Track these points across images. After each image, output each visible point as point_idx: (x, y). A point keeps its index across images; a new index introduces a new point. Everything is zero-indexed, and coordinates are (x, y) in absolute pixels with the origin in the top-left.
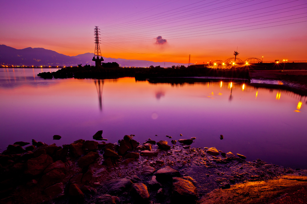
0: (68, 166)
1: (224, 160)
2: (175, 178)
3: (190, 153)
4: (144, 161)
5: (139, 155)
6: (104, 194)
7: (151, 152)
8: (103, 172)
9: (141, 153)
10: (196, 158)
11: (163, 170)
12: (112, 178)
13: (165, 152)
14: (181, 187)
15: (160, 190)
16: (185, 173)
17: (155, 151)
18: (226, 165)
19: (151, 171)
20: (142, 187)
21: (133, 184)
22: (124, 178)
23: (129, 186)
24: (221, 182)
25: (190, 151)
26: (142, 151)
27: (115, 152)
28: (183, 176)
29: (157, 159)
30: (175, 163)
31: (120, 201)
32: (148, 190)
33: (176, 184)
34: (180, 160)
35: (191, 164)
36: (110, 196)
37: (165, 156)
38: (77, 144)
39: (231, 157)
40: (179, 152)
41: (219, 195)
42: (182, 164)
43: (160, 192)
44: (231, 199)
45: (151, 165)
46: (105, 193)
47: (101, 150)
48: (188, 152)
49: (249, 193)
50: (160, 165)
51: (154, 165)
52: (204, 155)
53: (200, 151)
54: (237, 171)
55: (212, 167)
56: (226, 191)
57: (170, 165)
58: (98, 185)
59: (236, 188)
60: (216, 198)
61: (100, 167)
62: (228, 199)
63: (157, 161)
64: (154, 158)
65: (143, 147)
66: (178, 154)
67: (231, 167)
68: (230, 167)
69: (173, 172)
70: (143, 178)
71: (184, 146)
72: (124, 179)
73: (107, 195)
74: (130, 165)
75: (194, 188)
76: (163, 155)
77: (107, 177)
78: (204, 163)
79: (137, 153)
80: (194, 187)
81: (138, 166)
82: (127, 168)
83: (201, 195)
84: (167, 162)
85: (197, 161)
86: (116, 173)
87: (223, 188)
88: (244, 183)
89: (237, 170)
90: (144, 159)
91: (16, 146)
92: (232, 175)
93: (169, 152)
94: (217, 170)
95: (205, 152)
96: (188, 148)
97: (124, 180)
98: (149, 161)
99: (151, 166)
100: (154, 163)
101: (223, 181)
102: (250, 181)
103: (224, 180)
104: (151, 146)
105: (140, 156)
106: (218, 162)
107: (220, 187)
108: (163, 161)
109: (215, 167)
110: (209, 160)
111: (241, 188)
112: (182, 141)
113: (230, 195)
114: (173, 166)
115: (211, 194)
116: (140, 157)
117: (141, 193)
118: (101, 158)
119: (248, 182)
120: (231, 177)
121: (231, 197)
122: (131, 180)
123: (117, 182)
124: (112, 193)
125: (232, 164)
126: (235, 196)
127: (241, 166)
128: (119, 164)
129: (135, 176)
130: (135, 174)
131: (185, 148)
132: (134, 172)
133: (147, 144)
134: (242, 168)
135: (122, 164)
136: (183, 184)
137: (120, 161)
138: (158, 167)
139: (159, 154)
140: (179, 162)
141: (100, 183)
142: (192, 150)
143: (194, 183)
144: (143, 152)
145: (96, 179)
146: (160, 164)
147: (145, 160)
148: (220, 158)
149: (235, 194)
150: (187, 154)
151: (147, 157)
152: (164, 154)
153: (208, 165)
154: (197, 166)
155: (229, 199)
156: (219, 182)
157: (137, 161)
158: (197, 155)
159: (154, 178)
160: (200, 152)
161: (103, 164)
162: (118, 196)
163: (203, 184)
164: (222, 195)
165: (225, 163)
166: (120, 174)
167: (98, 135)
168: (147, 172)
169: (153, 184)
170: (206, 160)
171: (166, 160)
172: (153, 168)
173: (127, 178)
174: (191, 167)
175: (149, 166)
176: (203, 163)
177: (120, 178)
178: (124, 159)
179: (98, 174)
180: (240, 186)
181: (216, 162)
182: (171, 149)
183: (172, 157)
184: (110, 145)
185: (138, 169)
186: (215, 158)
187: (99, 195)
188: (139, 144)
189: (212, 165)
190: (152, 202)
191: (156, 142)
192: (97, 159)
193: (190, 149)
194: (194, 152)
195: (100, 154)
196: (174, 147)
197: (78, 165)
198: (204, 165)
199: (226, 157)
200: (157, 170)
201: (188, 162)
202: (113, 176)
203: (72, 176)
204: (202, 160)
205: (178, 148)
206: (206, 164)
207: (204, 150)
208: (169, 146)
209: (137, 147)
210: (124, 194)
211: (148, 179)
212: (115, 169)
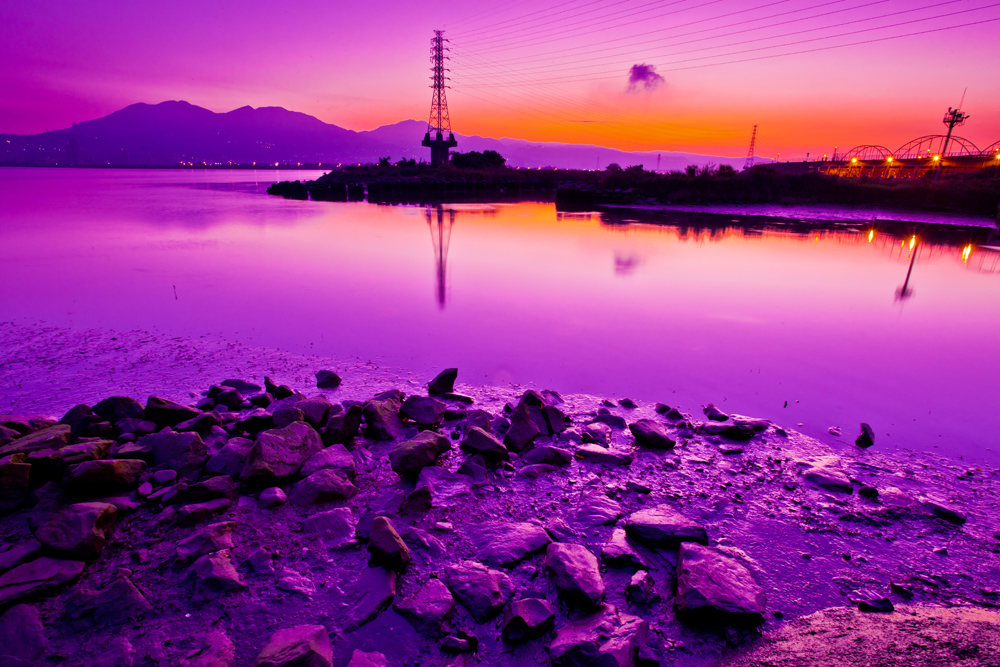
0: (360, 462)
1: (871, 514)
2: (691, 546)
3: (743, 472)
4: (586, 477)
5: (570, 457)
6: (466, 560)
7: (611, 450)
8: (461, 495)
9: (576, 452)
10: (763, 492)
11: (649, 516)
12: (488, 516)
13: (657, 458)
14: (710, 579)
15: (639, 576)
16: (723, 536)
17: (623, 451)
18: (878, 531)
19: (611, 512)
20: (581, 557)
21: (554, 543)
22: (525, 520)
23: (539, 549)
24: (857, 586)
25: (743, 467)
26: (582, 447)
27: (496, 441)
28: (718, 543)
29: (631, 477)
30: (688, 498)
31: (512, 586)
32: (600, 568)
33: (694, 566)
34: (707, 491)
35: (747, 510)
36: (485, 568)
37: (655, 471)
38: (386, 403)
39: (899, 508)
40: (703, 463)
41: (849, 629)
42: (714, 504)
43: (640, 582)
44: (899, 653)
45: (611, 494)
46: (469, 557)
47: (454, 429)
48: (734, 467)
49: (978, 647)
50: (638, 497)
51: (619, 496)
52: (796, 485)
53: (778, 469)
54: (924, 560)
55: (823, 532)
56: (876, 620)
57: (673, 501)
58: (448, 531)
59: (917, 618)
60: (836, 637)
61: (452, 479)
62: (888, 649)
63: (628, 484)
64: (620, 473)
65: (584, 434)
66: (702, 470)
67: (897, 543)
68: (893, 539)
69: (685, 525)
70: (584, 531)
71: (722, 446)
72: (525, 524)
73: (475, 564)
74: (542, 484)
75: (756, 589)
76: (651, 468)
77: (474, 510)
78: (794, 511)
79: (566, 450)
80: (757, 586)
81: (568, 492)
82: (533, 494)
83: (779, 617)
84: (661, 490)
85: (768, 503)
86: (501, 504)
87: (864, 608)
88: (950, 606)
89: (925, 557)
90: (588, 472)
91: (229, 389)
92: (901, 569)
93: (668, 460)
94: (841, 545)
95: (799, 474)
96: (738, 452)
97: (527, 528)
98: (605, 479)
99: (611, 497)
100: (620, 490)
101: (864, 586)
102: (975, 604)
103: (869, 581)
104: (610, 433)
105: (573, 460)
106: (848, 518)
107: (853, 603)
108: (650, 486)
109: (833, 531)
110: (814, 504)
111: (939, 623)
112: (715, 427)
113: (895, 639)
114: (682, 506)
115: (818, 619)
116: (574, 464)
117: (580, 574)
118: (455, 454)
119: (967, 606)
120: (897, 577)
121: (902, 646)
122: (547, 530)
123: (506, 530)
124: (490, 561)
125: (902, 531)
126: (915, 645)
127: (940, 546)
128: (510, 476)
129: (559, 520)
130: (557, 515)
131: (726, 453)
132: (554, 509)
133: (596, 426)
134: (943, 553)
135: (520, 477)
136: (716, 569)
137: (511, 469)
138: (632, 504)
139: (636, 461)
140: (703, 496)
141: (454, 525)
142: (749, 462)
143: (753, 573)
144: (583, 451)
145: (443, 514)
146: (640, 495)
147: (589, 476)
148: (857, 506)
149: (916, 640)
150: (733, 474)
151: (596, 467)
152: (653, 463)
153: (809, 521)
154: (767, 519)
155: (891, 649)
156: (847, 587)
157: (565, 475)
158: (769, 482)
159: (619, 536)
160: (780, 472)
161: (459, 471)
162: (506, 573)
163: (786, 581)
164: (861, 633)
165: (877, 525)
166: (512, 508)
167: (444, 382)
168: (599, 513)
169: (615, 554)
170: (800, 503)
171: (660, 484)
172: (617, 505)
173: (536, 524)
174: (745, 519)
175: (602, 497)
176: (791, 510)
177: (511, 519)
178: (526, 464)
179: (448, 498)
180: (933, 615)
181: (837, 516)
182: (676, 451)
183: (678, 478)
184: (482, 417)
185: (567, 500)
186: (837, 503)
187: (453, 562)
188: (572, 421)
189: (823, 525)
190: (612, 608)
191: (628, 422)
192: (444, 454)
193: (745, 457)
194: (758, 469)
195: (450, 439)
196: (685, 444)
197: (389, 465)
198: (794, 521)
199: (881, 504)
200: (631, 512)
201: (734, 501)
202: (492, 511)
203: (374, 494)
204: (785, 502)
205: (699, 451)
206: (802, 518)
207: (793, 469)
208: (671, 439)
209: (565, 432)
210: (525, 568)
211: (601, 536)
212: (497, 490)
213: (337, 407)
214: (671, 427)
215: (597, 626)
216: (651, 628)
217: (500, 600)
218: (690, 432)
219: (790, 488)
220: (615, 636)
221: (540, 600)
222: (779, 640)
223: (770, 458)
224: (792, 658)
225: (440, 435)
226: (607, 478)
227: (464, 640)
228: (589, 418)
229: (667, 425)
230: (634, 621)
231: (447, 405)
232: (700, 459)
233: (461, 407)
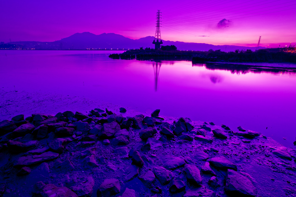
0: (131, 135)
2: (231, 170)
3: (250, 149)
5: (193, 139)
7: (206, 138)
8: (159, 147)
9: (195, 137)
10: (257, 156)
11: (217, 159)
12: (167, 154)
13: (221, 142)
14: (237, 182)
15: (213, 178)
16: (242, 169)
17: (210, 138)
19: (206, 157)
20: (195, 169)
21: (187, 164)
22: (178, 156)
23: (182, 166)
25: (251, 147)
27: (171, 131)
28: (240, 171)
29: (212, 147)
30: (231, 155)
31: (173, 176)
32: (201, 174)
33: (232, 177)
34: (237, 154)
35: (251, 161)
36: (165, 169)
37: (220, 146)
38: (139, 118)
40: (236, 144)
42: (240, 158)
43: (214, 180)
45: (205, 151)
46: (160, 165)
47: (158, 127)
48: (247, 147)
51: (208, 152)
52: (269, 155)
53: (263, 149)
55: (280, 172)
57: (225, 155)
58: (155, 157)
61: (157, 142)
63: (211, 149)
64: (208, 145)
65: (198, 132)
66: (236, 147)
69: (230, 164)
70: (196, 161)
71: (243, 140)
72: (177, 157)
73: (162, 168)
74: (184, 146)
75: (254, 188)
76: (219, 144)
77: (163, 152)
78: (269, 164)
79: (192, 136)
80: (254, 187)
81: (192, 149)
82: (181, 149)
85: (259, 160)
86: (171, 151)
90: (198, 143)
93: (225, 143)
94: (287, 178)
95: (271, 151)
96: (249, 142)
97: (178, 160)
98: (203, 146)
99: (205, 152)
100: (208, 150)
104: (206, 132)
105: (194, 140)
106: (289, 169)
108: (218, 150)
109: (283, 173)
110: (276, 163)
112: (241, 133)
114: (229, 157)
117: (194, 175)
118: (158, 134)
122: (184, 160)
123: (172, 159)
124: (167, 167)
128: (174, 143)
129: (188, 157)
130: (188, 156)
131: (245, 142)
132: (187, 154)
133: (202, 130)
135: (177, 143)
136: (240, 179)
137: (174, 141)
138: (212, 155)
139: (214, 142)
140: (236, 155)
141: (157, 155)
142: (253, 146)
143: (253, 183)
144: (197, 137)
145: (154, 152)
146: (215, 153)
147: (199, 145)
148: (293, 165)
150: (247, 149)
151: (201, 142)
153: (274, 168)
154: (259, 165)
157: (191, 143)
158: (260, 153)
159: (207, 164)
161: (159, 140)
162: (172, 171)
163: (265, 187)
166: (174, 153)
167: (156, 113)
168: (201, 157)
169: (206, 170)
170: (271, 161)
171: (222, 150)
172: (207, 155)
173: (181, 158)
174: (250, 164)
175: (202, 152)
176: (267, 163)
177: (174, 156)
178: (179, 139)
179: (155, 147)
181: (285, 168)
182: (227, 140)
183: (228, 149)
184: (167, 124)
185: (191, 151)
186: (285, 163)
187: (156, 166)
188: (194, 128)
189: (279, 170)
190: (204, 187)
191: (212, 129)
192: (155, 134)
193: (251, 144)
194: (256, 148)
195: (157, 130)
196: (231, 138)
197: (139, 136)
198: (269, 167)
200: (211, 157)
201: (247, 158)
202: (168, 152)
203: (134, 144)
204: (266, 160)
205: (235, 140)
206: (271, 166)
207: (269, 150)
208: (226, 136)
209: (192, 131)
210: (177, 170)
211: (201, 164)
212: (170, 146)
213: (125, 118)
214: (227, 132)
215: (199, 191)
216: (216, 195)
217: (169, 179)
218: (232, 134)
219: (267, 156)
220: (205, 195)
221: (181, 181)
223: (260, 145)
225: (154, 129)
226: (204, 146)
227: (158, 190)
228: (200, 127)
229: (225, 131)
230: (211, 192)
231: (157, 120)
232: (235, 143)
233: (161, 121)
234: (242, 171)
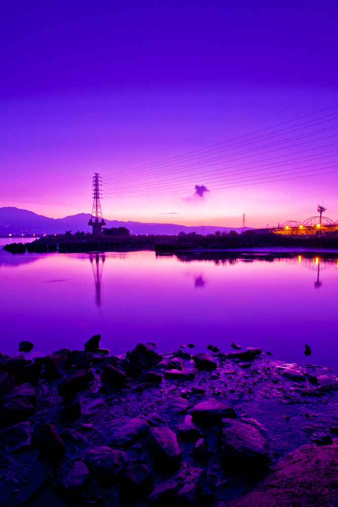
0: (40, 393)
1: (315, 390)
2: (227, 419)
3: (251, 376)
4: (170, 387)
5: (161, 377)
6: (99, 446)
7: (183, 372)
8: (99, 406)
9: (165, 375)
10: (262, 386)
11: (205, 405)
12: (114, 417)
13: (208, 373)
14: (238, 437)
15: (200, 441)
16: (244, 413)
17: (190, 371)
18: (320, 399)
19: (184, 406)
20: (167, 434)
21: (152, 428)
22: (135, 416)
23: (143, 433)
24: (314, 431)
25: (252, 373)
26: (167, 371)
27: (120, 371)
28: (242, 417)
29: (194, 385)
30: (225, 393)
31: (127, 459)
32: (178, 440)
33: (229, 431)
34: (234, 388)
35: (255, 396)
36: (110, 449)
37: (207, 381)
38: (58, 355)
39: (328, 385)
40: (231, 373)
41: (312, 456)
42: (238, 395)
43: (201, 445)
45: (183, 395)
46: (101, 443)
47: (98, 368)
48: (247, 374)
51: (188, 396)
52: (278, 380)
53: (269, 372)
55: (294, 403)
56: (324, 449)
57: (216, 395)
58: (90, 429)
60: (306, 462)
61: (95, 397)
62: (331, 464)
63: (193, 389)
64: (188, 383)
65: (169, 364)
66: (231, 377)
67: (329, 404)
68: (328, 402)
69: (223, 408)
70: (169, 419)
71: (240, 364)
72: (135, 418)
73: (105, 448)
74: (146, 394)
75: (263, 440)
76: (204, 379)
77: (106, 414)
78: (278, 394)
79: (159, 374)
80: (263, 439)
81: (160, 397)
82: (141, 400)
83: (277, 456)
84: (210, 391)
85: (266, 391)
86: (122, 409)
87: (319, 443)
90: (171, 384)
92: (333, 418)
93: (213, 374)
94: (303, 409)
95: (279, 374)
96: (249, 366)
97: (136, 422)
98: (180, 388)
99: (184, 398)
100: (188, 393)
101: (317, 431)
103: (319, 428)
104: (183, 362)
105: (163, 379)
106: (304, 394)
107: (313, 441)
108: (205, 389)
109: (299, 402)
110: (288, 389)
112: (236, 354)
113: (334, 458)
114: (221, 398)
115: (297, 453)
116: (164, 381)
117: (166, 445)
118: (97, 382)
120: (332, 423)
122: (148, 421)
123: (123, 424)
124: (114, 444)
125: (331, 397)
128: (128, 392)
129: (155, 414)
130: (154, 411)
131: (243, 367)
132: (152, 408)
133: (175, 359)
135: (133, 392)
136: (241, 431)
137: (129, 388)
138: (195, 400)
139: (196, 376)
140: (232, 391)
141: (94, 424)
142: (254, 370)
143: (262, 432)
144: (168, 373)
145: (87, 418)
146: (199, 395)
147: (172, 387)
148: (308, 387)
150: (247, 377)
151: (176, 382)
152: (206, 376)
153: (286, 398)
154: (266, 400)
156: (309, 432)
157: (158, 387)
158: (265, 380)
159: (188, 418)
160: (270, 374)
161: (99, 392)
162: (124, 451)
163: (279, 434)
164: (318, 457)
165: (319, 396)
166: (128, 411)
167: (94, 342)
168: (177, 407)
169: (186, 430)
170: (281, 389)
171: (210, 387)
172: (187, 401)
173: (141, 418)
174: (254, 402)
175: (178, 398)
176: (277, 394)
177: (128, 417)
178: (137, 384)
179: (91, 408)
181: (300, 394)
182: (217, 369)
183: (219, 383)
184: (114, 360)
185: (160, 402)
186: (299, 387)
187: (91, 448)
188: (162, 358)
189: (293, 400)
190: (185, 464)
191: (192, 356)
192: (90, 383)
193: (252, 368)
194: (259, 374)
195: (94, 374)
196: (222, 364)
197: (57, 392)
198: (279, 399)
199: (319, 385)
200: (194, 405)
201: (248, 392)
202: (117, 413)
203: (46, 411)
204: (274, 389)
205: (229, 367)
206: (283, 397)
207: (276, 371)
208: (214, 362)
209: (159, 364)
210: (134, 446)
211: (178, 420)
212: (120, 400)
213: (30, 361)
214: (214, 356)
215: (176, 477)
216: (208, 474)
217: (118, 469)
218: (224, 358)
219: (276, 382)
220: (187, 482)
221: (142, 465)
222: (278, 470)
223: (264, 367)
224: (285, 479)
225: (89, 371)
226: (181, 387)
227: (94, 502)
228: (172, 356)
229: (212, 355)
230: (197, 471)
231: (94, 355)
232: (229, 372)
233: (102, 355)
234: (244, 417)
